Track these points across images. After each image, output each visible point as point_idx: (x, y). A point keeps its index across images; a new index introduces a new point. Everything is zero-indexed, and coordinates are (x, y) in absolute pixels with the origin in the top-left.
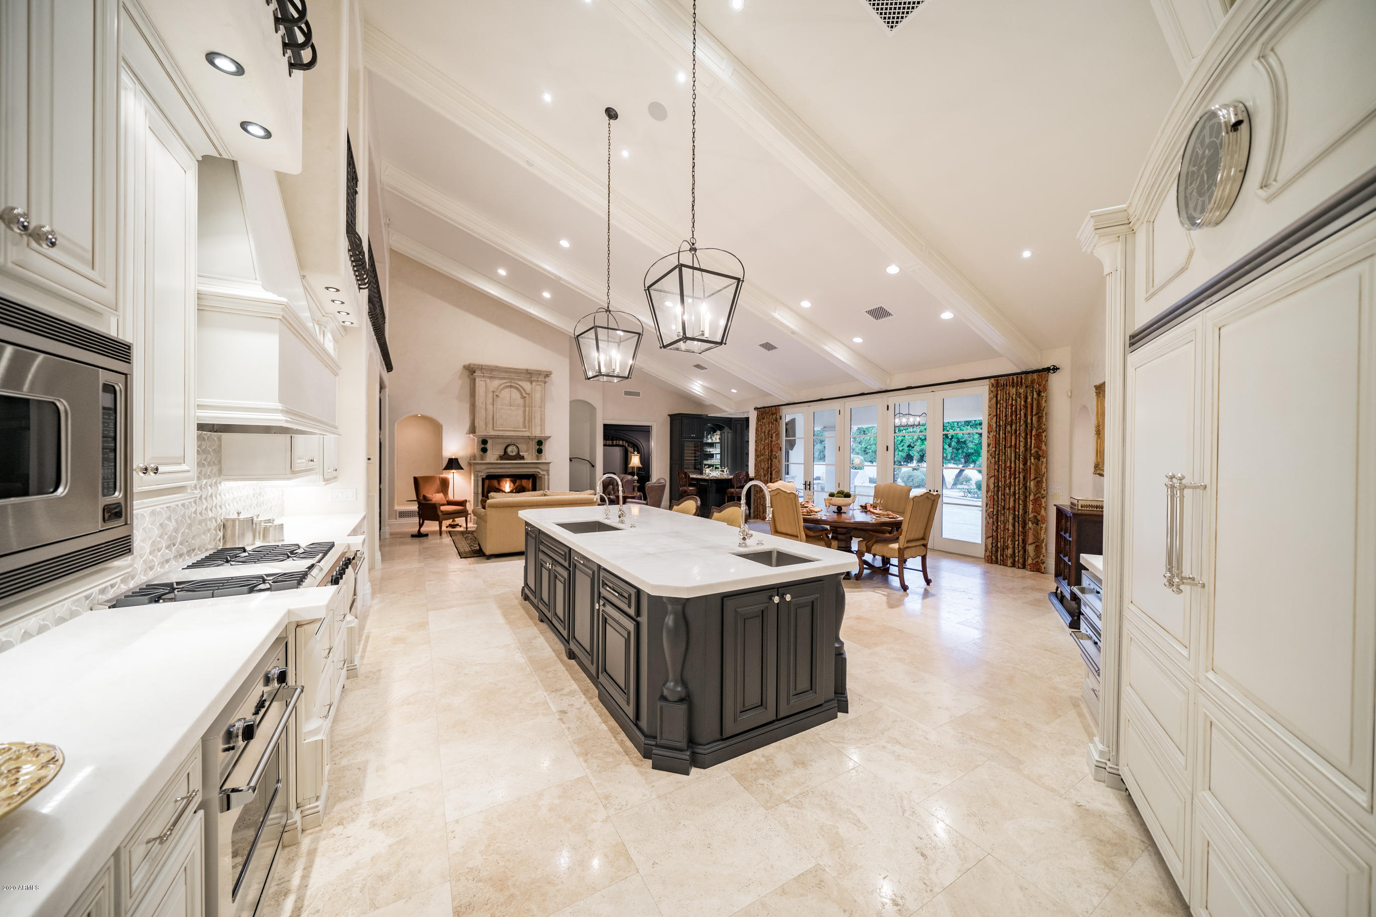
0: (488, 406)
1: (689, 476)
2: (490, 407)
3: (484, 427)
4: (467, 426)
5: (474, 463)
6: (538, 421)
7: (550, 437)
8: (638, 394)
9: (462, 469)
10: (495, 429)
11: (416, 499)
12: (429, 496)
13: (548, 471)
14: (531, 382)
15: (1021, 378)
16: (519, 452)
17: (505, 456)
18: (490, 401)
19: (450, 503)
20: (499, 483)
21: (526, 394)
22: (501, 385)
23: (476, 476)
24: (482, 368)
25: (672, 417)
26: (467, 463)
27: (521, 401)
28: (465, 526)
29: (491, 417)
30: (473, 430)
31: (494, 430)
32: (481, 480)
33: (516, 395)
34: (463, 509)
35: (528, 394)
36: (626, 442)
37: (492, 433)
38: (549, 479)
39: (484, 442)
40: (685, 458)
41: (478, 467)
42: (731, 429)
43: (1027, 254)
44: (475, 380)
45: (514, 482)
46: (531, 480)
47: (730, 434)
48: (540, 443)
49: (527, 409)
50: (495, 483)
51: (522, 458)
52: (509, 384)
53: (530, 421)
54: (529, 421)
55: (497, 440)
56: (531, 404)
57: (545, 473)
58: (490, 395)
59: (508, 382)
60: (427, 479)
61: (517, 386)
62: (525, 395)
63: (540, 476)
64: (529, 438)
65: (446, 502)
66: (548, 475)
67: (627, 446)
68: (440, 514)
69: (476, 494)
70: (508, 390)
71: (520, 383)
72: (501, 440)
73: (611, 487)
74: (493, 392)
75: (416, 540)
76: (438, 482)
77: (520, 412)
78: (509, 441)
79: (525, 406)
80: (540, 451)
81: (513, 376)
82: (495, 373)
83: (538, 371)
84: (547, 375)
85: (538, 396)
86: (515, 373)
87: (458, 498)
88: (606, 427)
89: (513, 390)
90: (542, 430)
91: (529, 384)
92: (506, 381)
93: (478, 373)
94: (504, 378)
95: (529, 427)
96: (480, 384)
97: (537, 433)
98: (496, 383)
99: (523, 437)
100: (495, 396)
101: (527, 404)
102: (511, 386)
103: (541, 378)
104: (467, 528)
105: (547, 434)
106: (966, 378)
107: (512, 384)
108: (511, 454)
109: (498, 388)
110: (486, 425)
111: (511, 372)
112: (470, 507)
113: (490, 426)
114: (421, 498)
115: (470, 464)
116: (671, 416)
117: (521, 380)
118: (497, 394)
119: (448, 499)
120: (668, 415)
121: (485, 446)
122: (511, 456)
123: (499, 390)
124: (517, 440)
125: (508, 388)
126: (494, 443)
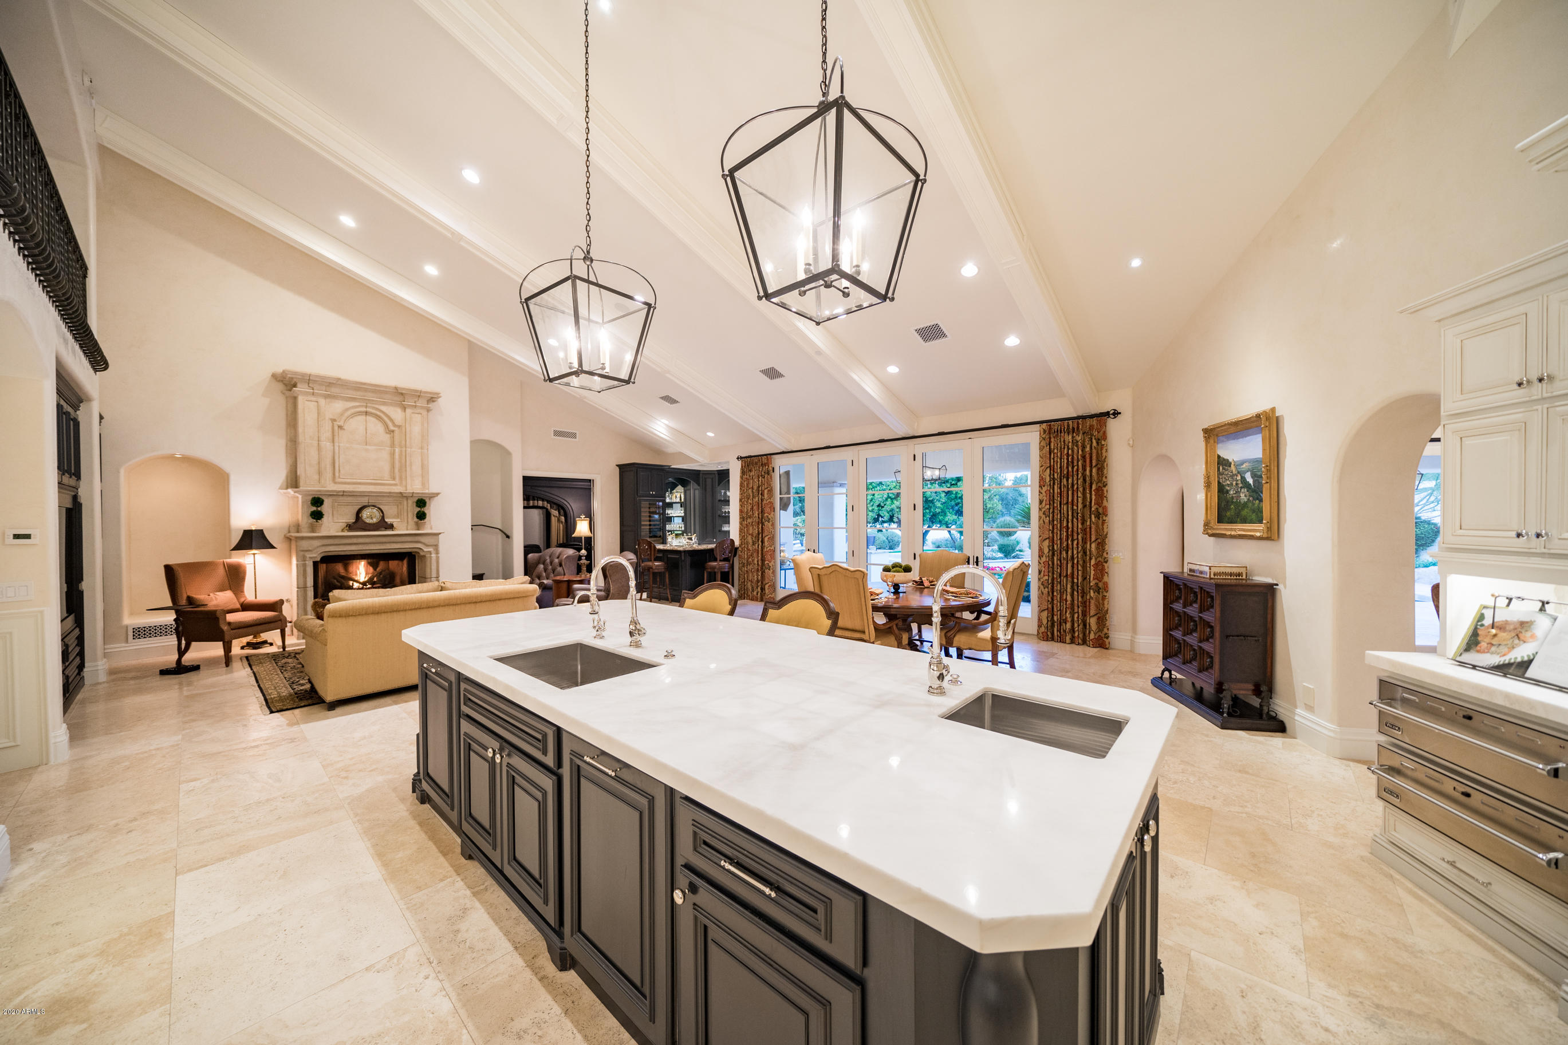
0: (323, 444)
1: (655, 547)
2: (327, 445)
3: (316, 477)
4: (282, 474)
5: (297, 538)
6: (416, 468)
7: (438, 494)
8: (573, 435)
9: (272, 547)
10: (338, 480)
11: (170, 604)
12: (201, 596)
13: (436, 547)
14: (404, 408)
15: (1078, 424)
16: (383, 517)
17: (358, 524)
18: (326, 434)
19: (246, 607)
20: (346, 567)
21: (395, 425)
22: (347, 410)
23: (302, 559)
24: (309, 380)
25: (624, 469)
26: (283, 536)
27: (385, 438)
28: (280, 643)
29: (328, 462)
30: (293, 482)
31: (335, 483)
32: (312, 564)
33: (375, 427)
34: (275, 617)
35: (399, 427)
36: (548, 502)
37: (332, 487)
38: (438, 558)
39: (317, 501)
40: (643, 523)
41: (305, 544)
42: (699, 485)
43: (1136, 263)
44: (295, 398)
45: (374, 566)
46: (405, 562)
47: (697, 492)
48: (421, 503)
49: (397, 450)
50: (340, 568)
51: (391, 527)
52: (364, 409)
53: (403, 468)
54: (400, 470)
55: (341, 498)
56: (403, 442)
57: (431, 549)
58: (327, 427)
59: (362, 406)
60: (196, 568)
61: (379, 413)
62: (392, 428)
63: (422, 554)
64: (402, 495)
65: (238, 606)
66: (437, 553)
67: (549, 508)
68: (225, 628)
69: (302, 588)
70: (361, 418)
71: (383, 408)
72: (350, 499)
73: (541, 566)
74: (333, 420)
75: (173, 680)
76: (221, 572)
77: (385, 454)
78: (364, 501)
79: (393, 445)
80: (421, 516)
81: (370, 396)
82: (334, 390)
83: (416, 391)
84: (432, 398)
85: (416, 430)
86: (375, 391)
87: (265, 596)
88: (526, 479)
89: (371, 420)
90: (425, 482)
91: (399, 410)
92: (357, 404)
93: (301, 388)
94: (353, 399)
95: (401, 478)
96: (307, 407)
97: (415, 487)
98: (338, 406)
99: (390, 495)
100: (336, 428)
101: (396, 442)
102: (366, 413)
103: (421, 403)
104: (284, 647)
105: (433, 489)
106: (1010, 423)
107: (368, 410)
108: (368, 521)
109: (342, 414)
110: (320, 473)
111: (366, 390)
112: (290, 612)
113: (328, 475)
114: (183, 601)
115: (289, 539)
116: (621, 467)
117: (384, 404)
118: (341, 423)
119: (242, 600)
120: (617, 465)
121: (319, 509)
122: (369, 524)
123: (344, 418)
124: (379, 498)
125: (362, 415)
126: (336, 504)
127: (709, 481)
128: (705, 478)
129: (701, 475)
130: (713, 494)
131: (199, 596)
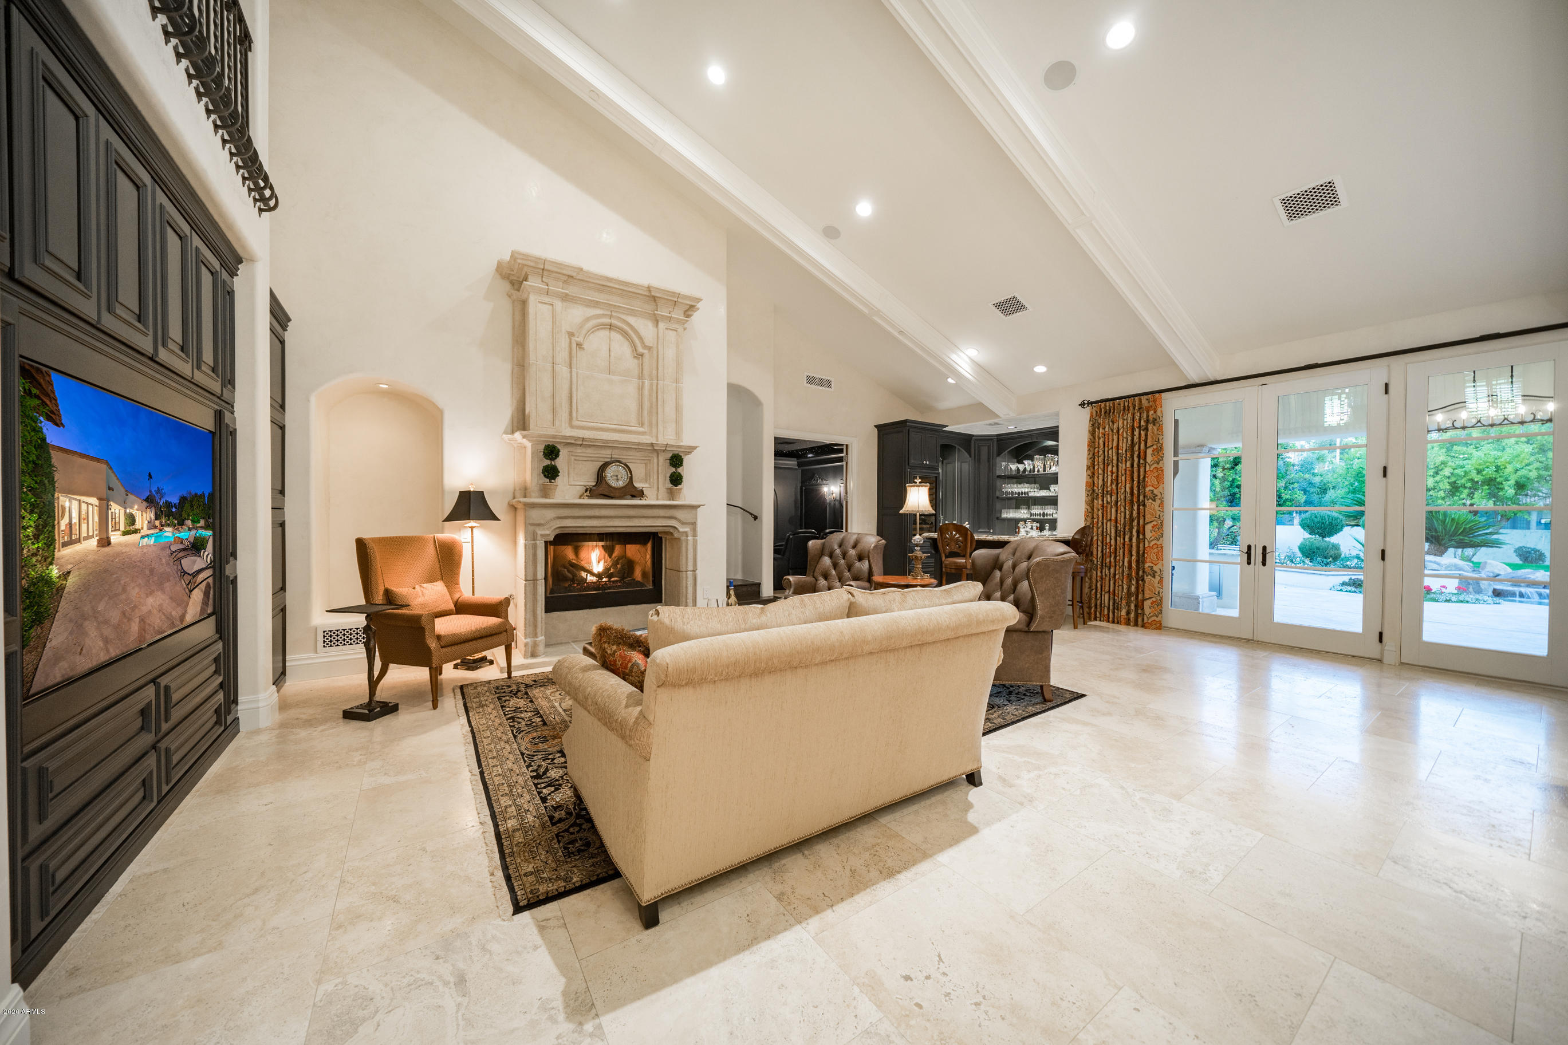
0: (558, 368)
2: (563, 370)
3: (550, 417)
4: (506, 413)
5: (526, 505)
6: (669, 409)
7: (695, 448)
8: (827, 384)
9: (496, 518)
10: (575, 423)
11: (362, 601)
12: (402, 590)
13: (693, 525)
14: (656, 322)
16: (631, 478)
17: (600, 488)
18: (562, 355)
19: (462, 608)
20: (577, 551)
21: (645, 347)
22: (588, 319)
23: (531, 537)
24: (544, 269)
25: (883, 430)
26: (505, 504)
27: (632, 364)
28: (504, 664)
29: (563, 395)
30: (521, 422)
31: (572, 427)
32: (543, 544)
33: (621, 348)
34: (500, 625)
35: (649, 348)
37: (569, 432)
38: (695, 542)
39: (551, 452)
41: (536, 515)
42: (970, 455)
44: (524, 303)
45: (609, 550)
46: (649, 545)
48: (676, 461)
49: (647, 382)
50: (569, 552)
51: (640, 494)
52: (607, 320)
53: (654, 410)
54: (650, 413)
55: (579, 450)
56: (655, 372)
57: (687, 529)
58: (563, 342)
59: (604, 315)
60: (398, 545)
61: (626, 327)
62: (640, 350)
63: (676, 535)
64: (653, 449)
65: (452, 606)
66: (695, 535)
68: (433, 644)
69: (531, 580)
70: (604, 334)
71: (631, 320)
72: (589, 452)
74: (571, 334)
76: (431, 551)
77: (631, 389)
78: (606, 455)
79: (641, 377)
80: (676, 480)
81: (615, 301)
82: (572, 290)
83: (673, 294)
84: (690, 309)
85: (669, 354)
86: (622, 293)
87: (487, 593)
88: (779, 441)
89: (616, 336)
90: (678, 433)
91: (650, 325)
92: (600, 312)
93: (533, 282)
94: (595, 304)
95: (650, 424)
96: (539, 310)
97: (667, 437)
98: (575, 315)
99: (638, 447)
100: (574, 346)
101: (646, 373)
102: (611, 327)
103: (678, 314)
104: (510, 676)
105: (686, 441)
107: (614, 322)
108: (614, 483)
109: (581, 326)
110: (554, 411)
111: (612, 291)
112: (517, 616)
113: (564, 415)
114: (379, 598)
115: (513, 508)
116: (878, 427)
117: (632, 313)
118: (580, 339)
119: (456, 596)
120: (875, 426)
121: (553, 463)
122: (615, 488)
123: (584, 332)
124: (625, 452)
125: (605, 328)
126: (573, 458)
127: (984, 451)
128: (979, 447)
129: (973, 442)
130: (991, 466)
131: (401, 590)
